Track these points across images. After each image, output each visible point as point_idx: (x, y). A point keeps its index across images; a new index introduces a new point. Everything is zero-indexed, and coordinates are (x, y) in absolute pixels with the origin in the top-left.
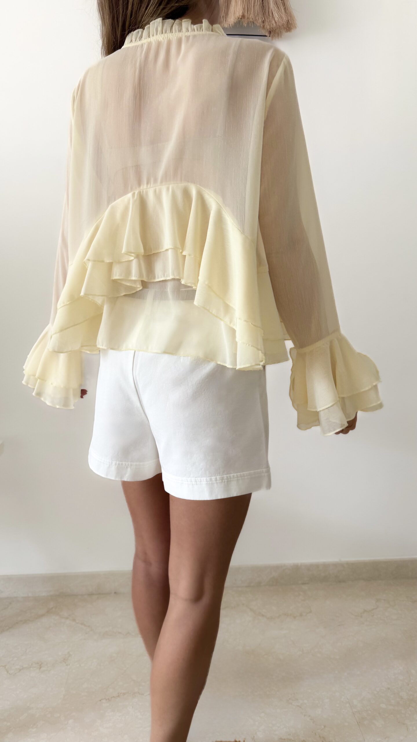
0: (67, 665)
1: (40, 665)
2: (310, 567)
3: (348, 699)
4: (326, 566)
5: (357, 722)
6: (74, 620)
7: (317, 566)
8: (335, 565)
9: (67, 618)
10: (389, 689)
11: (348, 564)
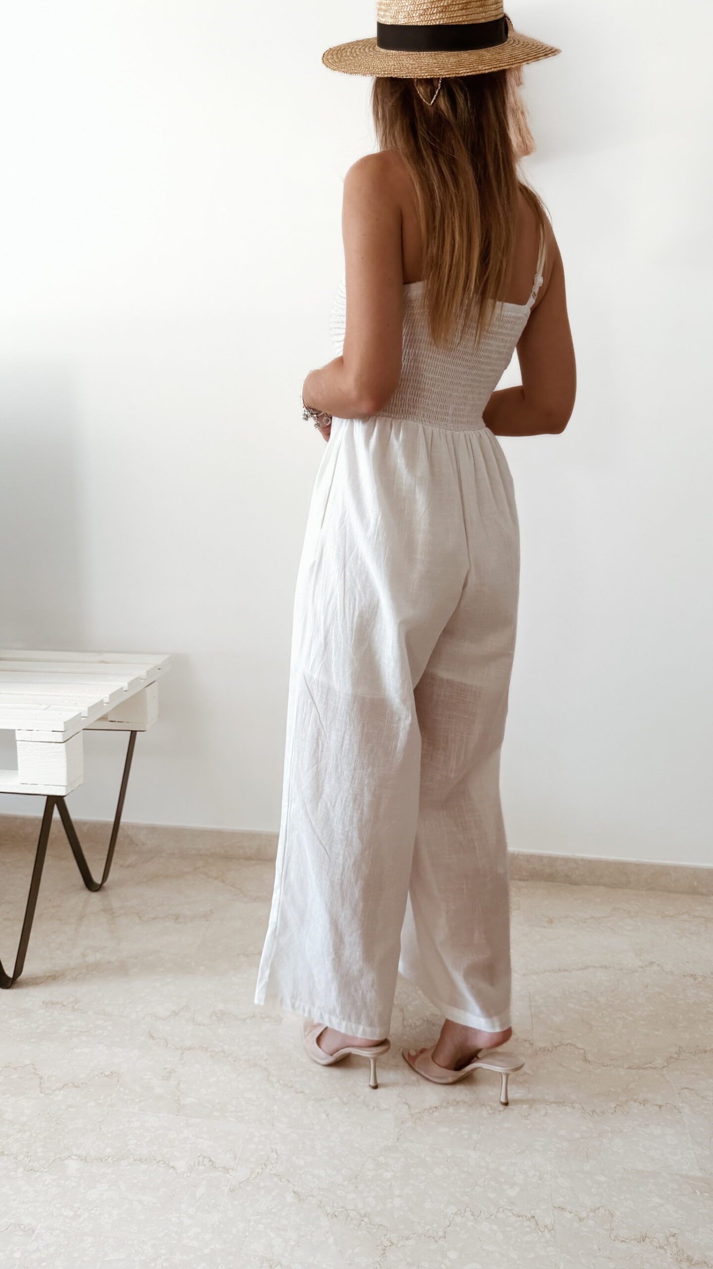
0: (207, 921)
1: (177, 918)
2: (530, 858)
3: (529, 993)
4: (552, 860)
5: (531, 1015)
6: (223, 881)
7: (540, 858)
8: (566, 860)
9: (216, 878)
10: (586, 991)
11: (582, 860)
